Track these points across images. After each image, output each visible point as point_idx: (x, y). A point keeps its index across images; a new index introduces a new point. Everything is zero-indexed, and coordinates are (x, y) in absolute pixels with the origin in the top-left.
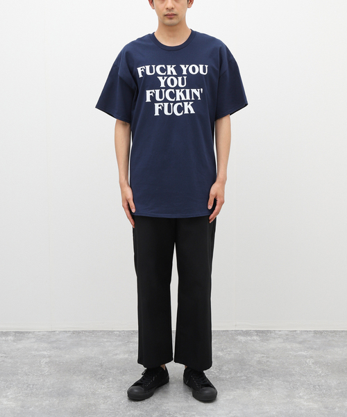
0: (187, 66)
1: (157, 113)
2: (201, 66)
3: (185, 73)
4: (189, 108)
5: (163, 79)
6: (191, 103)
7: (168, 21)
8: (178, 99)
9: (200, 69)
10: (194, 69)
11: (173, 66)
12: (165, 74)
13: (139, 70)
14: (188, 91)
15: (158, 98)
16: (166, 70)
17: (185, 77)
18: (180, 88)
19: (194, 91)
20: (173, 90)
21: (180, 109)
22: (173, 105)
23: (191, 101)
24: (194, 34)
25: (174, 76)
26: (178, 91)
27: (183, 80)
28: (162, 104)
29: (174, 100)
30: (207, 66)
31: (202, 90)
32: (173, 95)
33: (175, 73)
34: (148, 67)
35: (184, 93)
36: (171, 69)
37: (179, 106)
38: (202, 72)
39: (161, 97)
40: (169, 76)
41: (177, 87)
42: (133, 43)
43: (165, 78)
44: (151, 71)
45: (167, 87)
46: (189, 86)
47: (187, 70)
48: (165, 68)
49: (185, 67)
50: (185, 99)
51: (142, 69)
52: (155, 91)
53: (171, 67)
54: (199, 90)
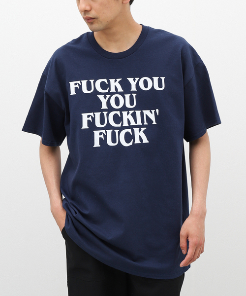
0: (137, 79)
1: (97, 144)
2: (156, 79)
3: (134, 88)
4: (140, 136)
5: (105, 97)
6: (143, 129)
8: (126, 124)
9: (154, 83)
10: (146, 84)
11: (118, 80)
12: (107, 91)
13: (73, 85)
14: (138, 113)
15: (98, 124)
16: (109, 85)
17: (134, 95)
18: (128, 110)
19: (146, 112)
22: (119, 133)
23: (143, 126)
25: (120, 93)
26: (125, 113)
27: (131, 98)
28: (104, 131)
29: (119, 125)
30: (163, 78)
31: (157, 110)
33: (120, 89)
34: (84, 83)
35: (134, 115)
36: (115, 84)
37: (127, 133)
38: (157, 88)
39: (102, 122)
40: (112, 94)
41: (124, 108)
43: (108, 96)
44: (89, 88)
45: (110, 109)
46: (141, 106)
47: (137, 85)
48: (107, 83)
49: (134, 80)
50: (135, 124)
51: (76, 84)
52: (94, 115)
53: (115, 81)
54: (153, 111)
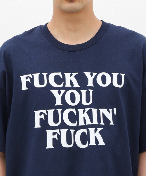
0: (94, 74)
1: (50, 145)
2: (115, 75)
3: (90, 84)
4: (96, 137)
5: (59, 93)
6: (99, 129)
7: (67, 6)
8: (82, 123)
9: (113, 80)
10: (104, 79)
11: (74, 74)
12: (61, 86)
13: (24, 79)
14: (94, 111)
15: (51, 123)
16: (64, 80)
17: (91, 91)
18: (84, 107)
19: (103, 111)
20: (74, 110)
21: (85, 138)
22: (75, 133)
23: (99, 126)
24: (105, 27)
25: (76, 89)
26: (81, 111)
27: (88, 94)
28: (57, 131)
29: (75, 125)
30: (123, 75)
31: (115, 110)
32: (73, 117)
33: (76, 85)
34: (36, 76)
35: (90, 114)
36: (70, 78)
37: (83, 133)
38: (115, 84)
39: (56, 120)
40: (68, 89)
41: (80, 106)
42: (16, 39)
43: (63, 92)
44: (41, 81)
45: (65, 106)
46: (98, 104)
47: (95, 80)
48: (62, 77)
49: (92, 75)
50: (91, 124)
51: (27, 78)
52: (47, 112)
53: (71, 75)
54: (111, 110)
